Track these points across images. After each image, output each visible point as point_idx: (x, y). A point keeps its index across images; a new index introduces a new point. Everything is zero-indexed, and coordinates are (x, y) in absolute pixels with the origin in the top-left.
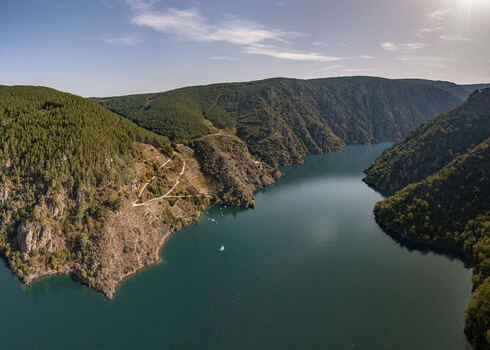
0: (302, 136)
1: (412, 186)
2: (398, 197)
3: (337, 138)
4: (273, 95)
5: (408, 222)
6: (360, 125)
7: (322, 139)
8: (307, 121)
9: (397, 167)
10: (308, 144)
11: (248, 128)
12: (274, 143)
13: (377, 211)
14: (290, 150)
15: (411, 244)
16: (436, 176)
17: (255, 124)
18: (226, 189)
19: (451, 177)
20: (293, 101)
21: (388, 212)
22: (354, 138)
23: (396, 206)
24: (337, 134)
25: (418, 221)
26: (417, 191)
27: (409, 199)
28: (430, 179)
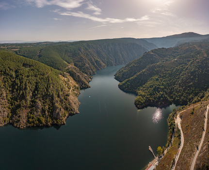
0: (94, 64)
1: (127, 80)
2: (123, 82)
3: (104, 64)
4: (82, 50)
5: (126, 87)
6: (111, 59)
7: (100, 65)
8: (95, 59)
9: (123, 75)
10: (96, 67)
11: (77, 63)
12: (87, 68)
13: (119, 85)
14: (92, 70)
15: (126, 92)
16: (132, 78)
17: (80, 61)
18: (83, 84)
19: (135, 78)
20: (89, 52)
21: (121, 85)
22: (109, 64)
23: (123, 84)
24: (104, 63)
25: (128, 87)
26: (128, 81)
27: (126, 83)
28: (131, 78)
